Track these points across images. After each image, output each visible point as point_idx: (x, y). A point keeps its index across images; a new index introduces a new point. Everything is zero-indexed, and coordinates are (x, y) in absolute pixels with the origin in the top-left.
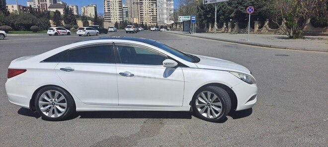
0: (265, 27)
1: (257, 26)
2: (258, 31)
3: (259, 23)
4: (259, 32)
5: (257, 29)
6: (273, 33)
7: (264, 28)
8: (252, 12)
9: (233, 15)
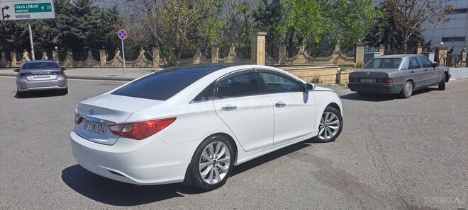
0: (117, 58)
1: (104, 57)
2: (106, 63)
3: (106, 53)
4: (109, 64)
5: (105, 61)
6: (130, 66)
7: (115, 60)
8: (125, 38)
9: (55, 40)
